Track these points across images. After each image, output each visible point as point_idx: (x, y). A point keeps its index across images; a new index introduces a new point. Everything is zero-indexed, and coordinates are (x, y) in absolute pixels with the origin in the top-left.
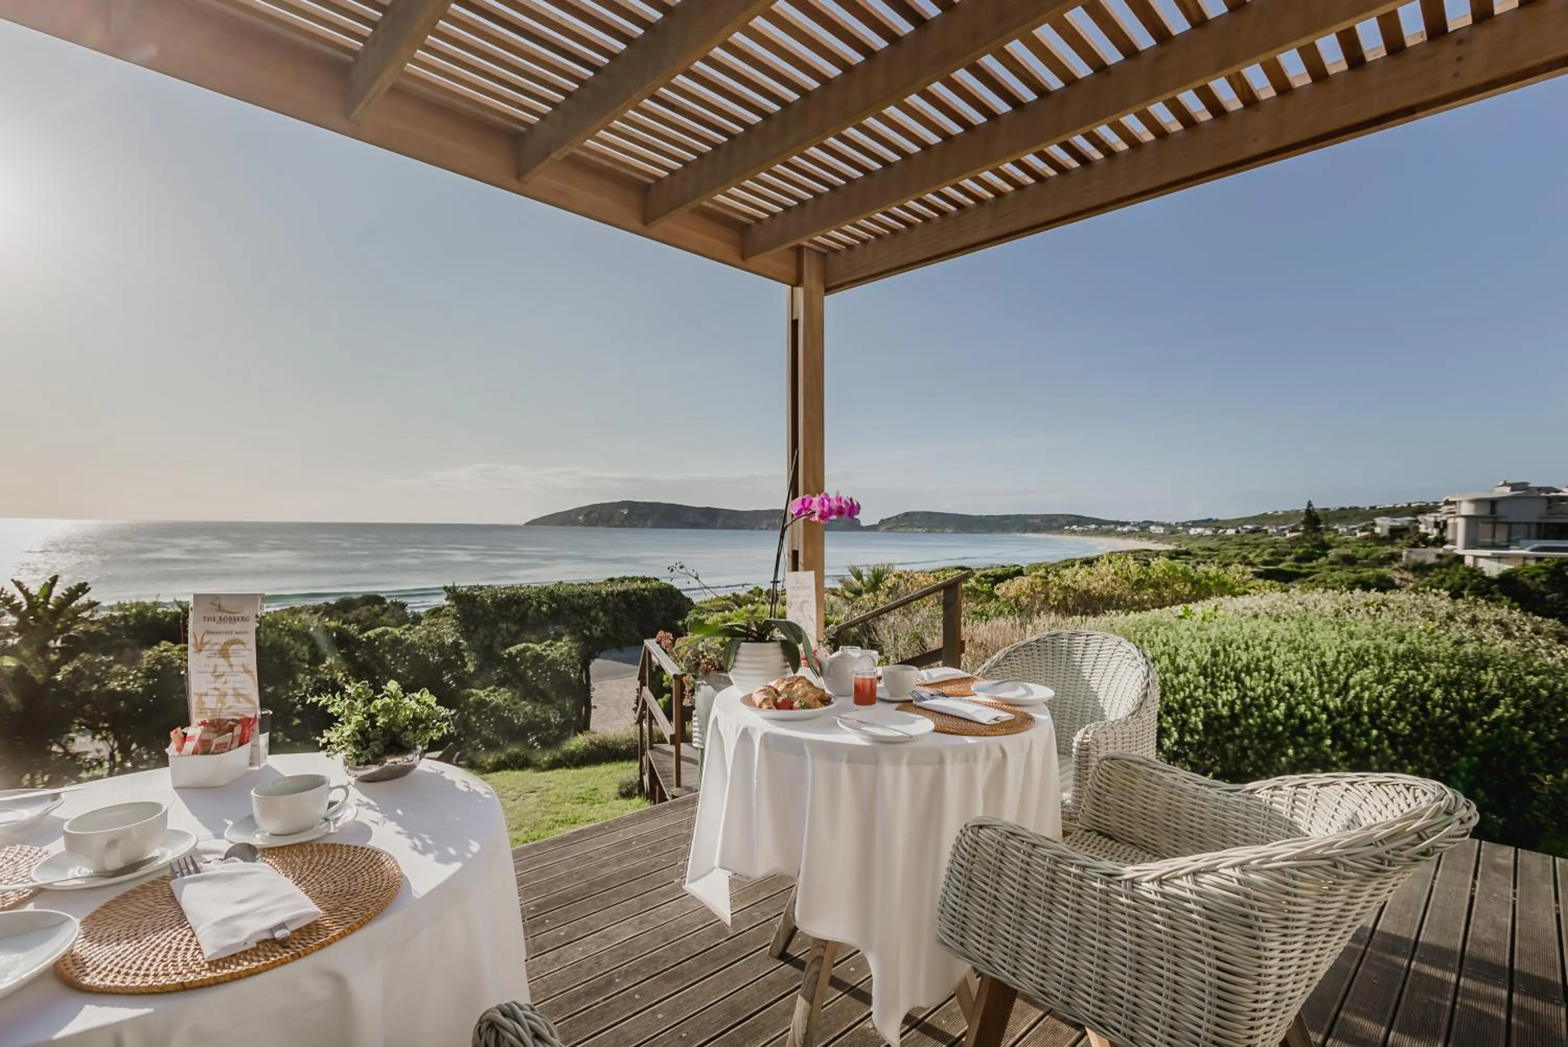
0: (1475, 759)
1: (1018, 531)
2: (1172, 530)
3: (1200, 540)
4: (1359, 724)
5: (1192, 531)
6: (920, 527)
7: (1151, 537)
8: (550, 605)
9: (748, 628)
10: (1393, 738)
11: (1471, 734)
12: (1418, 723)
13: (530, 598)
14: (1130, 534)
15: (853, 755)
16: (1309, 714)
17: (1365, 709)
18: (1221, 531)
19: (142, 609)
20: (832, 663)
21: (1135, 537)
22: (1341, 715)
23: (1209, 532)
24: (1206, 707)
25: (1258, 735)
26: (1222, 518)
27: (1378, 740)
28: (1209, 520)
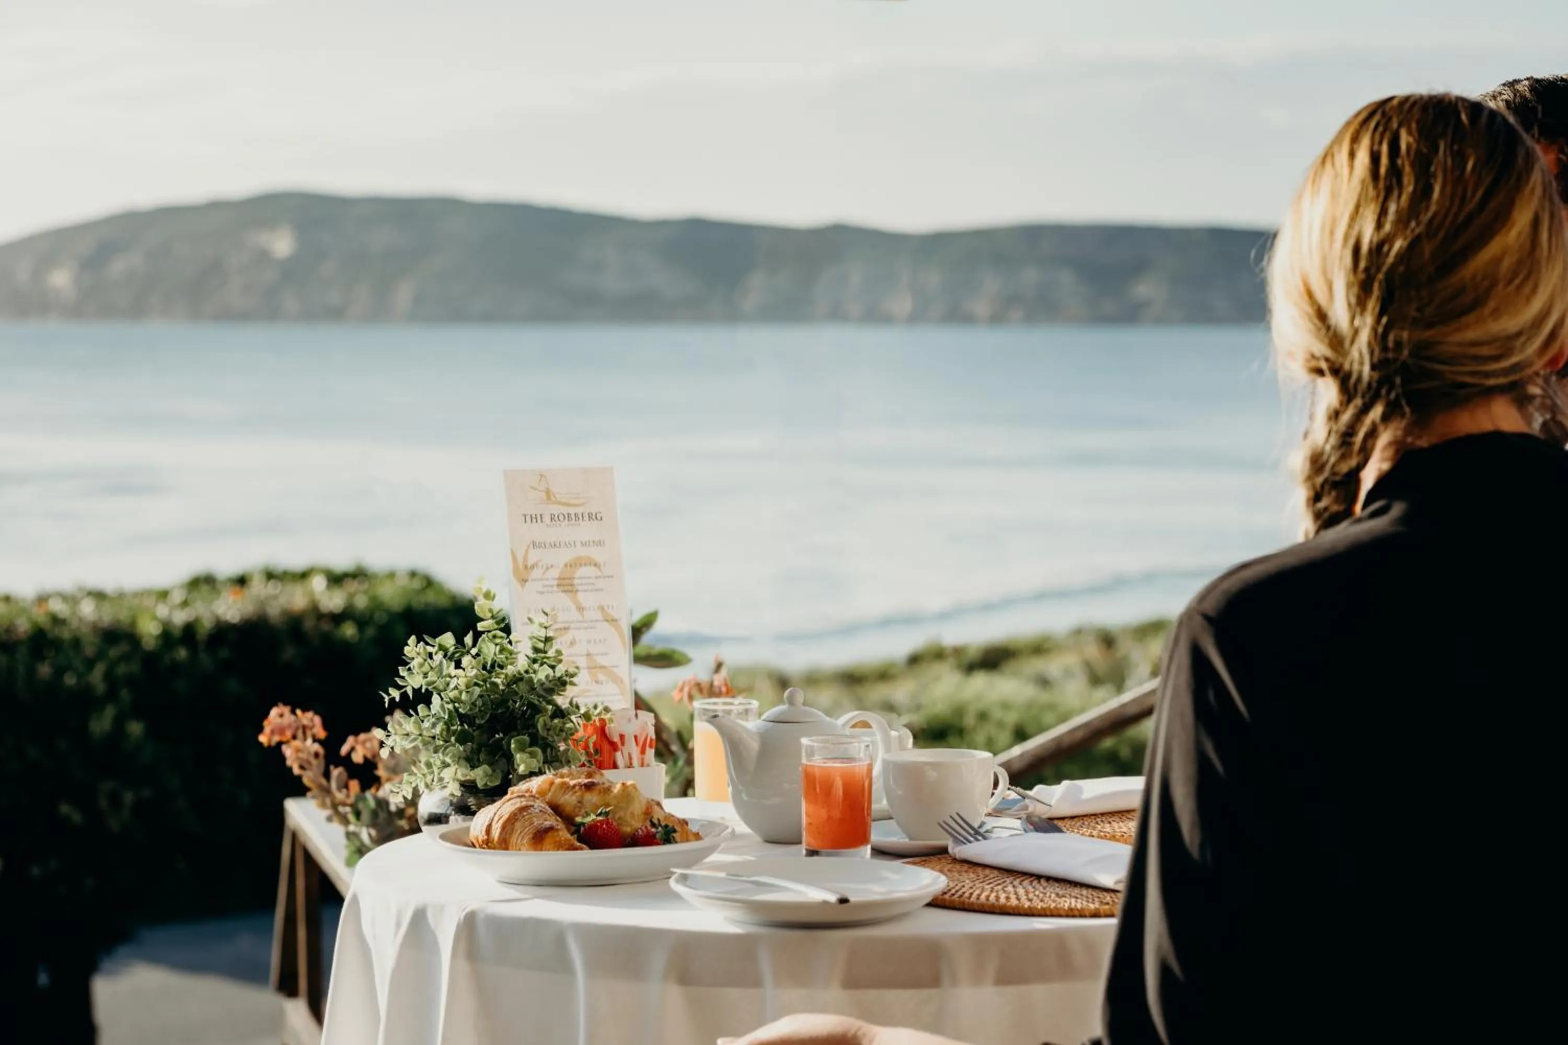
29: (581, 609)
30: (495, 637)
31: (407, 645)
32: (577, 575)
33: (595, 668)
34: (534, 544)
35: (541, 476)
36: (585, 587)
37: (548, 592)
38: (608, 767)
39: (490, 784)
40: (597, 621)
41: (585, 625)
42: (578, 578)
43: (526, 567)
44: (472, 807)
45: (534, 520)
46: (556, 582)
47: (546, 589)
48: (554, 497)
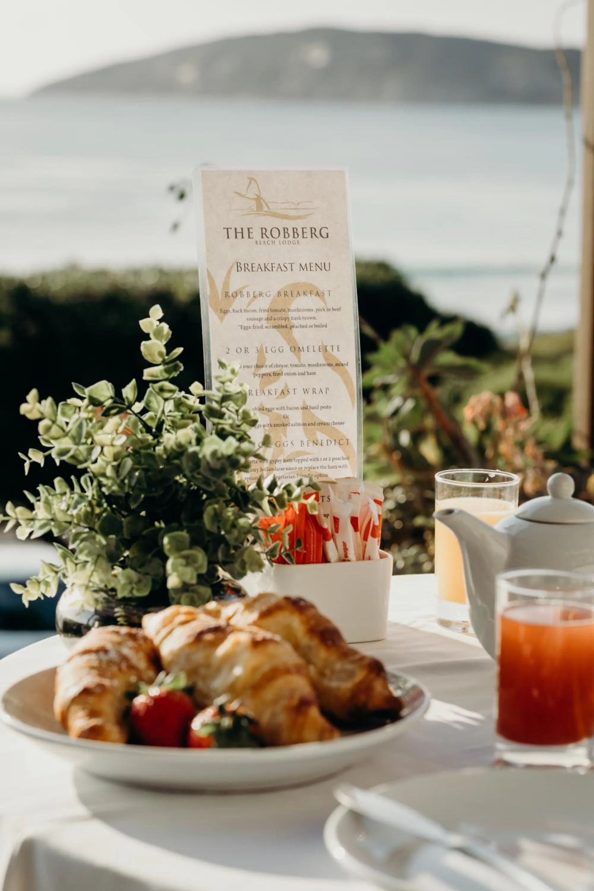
29: (296, 349)
30: (162, 390)
31: (26, 401)
32: (293, 306)
33: (313, 424)
34: (238, 265)
35: (251, 179)
36: (303, 322)
37: (254, 327)
38: (315, 561)
39: (136, 594)
40: (318, 365)
41: (302, 370)
42: (294, 311)
43: (227, 294)
44: (119, 619)
45: (240, 235)
46: (264, 315)
47: (251, 323)
48: (268, 207)
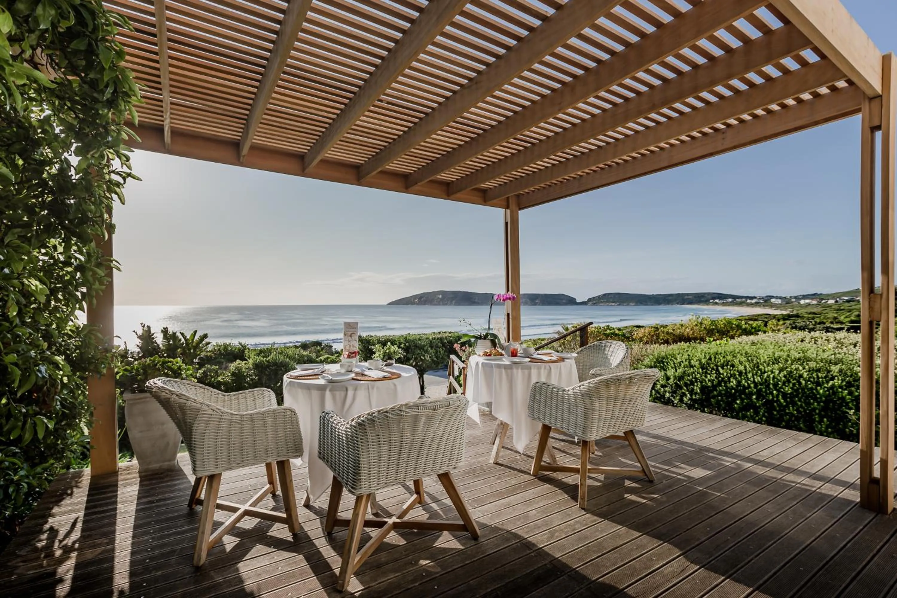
0: (822, 404)
1: (678, 304)
2: (787, 301)
3: (809, 307)
4: (770, 388)
5: (802, 302)
6: (613, 302)
7: (772, 306)
8: (405, 344)
9: (481, 336)
10: (785, 395)
11: (818, 393)
12: (795, 388)
13: (395, 340)
14: (757, 304)
15: (506, 367)
16: (746, 384)
17: (771, 382)
18: (824, 301)
19: (226, 346)
20: (507, 346)
21: (760, 306)
22: (761, 385)
23: (814, 302)
24: (701, 382)
25: (725, 395)
26: (825, 292)
27: (777, 396)
28: (815, 294)
